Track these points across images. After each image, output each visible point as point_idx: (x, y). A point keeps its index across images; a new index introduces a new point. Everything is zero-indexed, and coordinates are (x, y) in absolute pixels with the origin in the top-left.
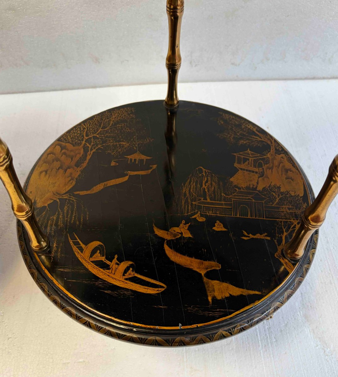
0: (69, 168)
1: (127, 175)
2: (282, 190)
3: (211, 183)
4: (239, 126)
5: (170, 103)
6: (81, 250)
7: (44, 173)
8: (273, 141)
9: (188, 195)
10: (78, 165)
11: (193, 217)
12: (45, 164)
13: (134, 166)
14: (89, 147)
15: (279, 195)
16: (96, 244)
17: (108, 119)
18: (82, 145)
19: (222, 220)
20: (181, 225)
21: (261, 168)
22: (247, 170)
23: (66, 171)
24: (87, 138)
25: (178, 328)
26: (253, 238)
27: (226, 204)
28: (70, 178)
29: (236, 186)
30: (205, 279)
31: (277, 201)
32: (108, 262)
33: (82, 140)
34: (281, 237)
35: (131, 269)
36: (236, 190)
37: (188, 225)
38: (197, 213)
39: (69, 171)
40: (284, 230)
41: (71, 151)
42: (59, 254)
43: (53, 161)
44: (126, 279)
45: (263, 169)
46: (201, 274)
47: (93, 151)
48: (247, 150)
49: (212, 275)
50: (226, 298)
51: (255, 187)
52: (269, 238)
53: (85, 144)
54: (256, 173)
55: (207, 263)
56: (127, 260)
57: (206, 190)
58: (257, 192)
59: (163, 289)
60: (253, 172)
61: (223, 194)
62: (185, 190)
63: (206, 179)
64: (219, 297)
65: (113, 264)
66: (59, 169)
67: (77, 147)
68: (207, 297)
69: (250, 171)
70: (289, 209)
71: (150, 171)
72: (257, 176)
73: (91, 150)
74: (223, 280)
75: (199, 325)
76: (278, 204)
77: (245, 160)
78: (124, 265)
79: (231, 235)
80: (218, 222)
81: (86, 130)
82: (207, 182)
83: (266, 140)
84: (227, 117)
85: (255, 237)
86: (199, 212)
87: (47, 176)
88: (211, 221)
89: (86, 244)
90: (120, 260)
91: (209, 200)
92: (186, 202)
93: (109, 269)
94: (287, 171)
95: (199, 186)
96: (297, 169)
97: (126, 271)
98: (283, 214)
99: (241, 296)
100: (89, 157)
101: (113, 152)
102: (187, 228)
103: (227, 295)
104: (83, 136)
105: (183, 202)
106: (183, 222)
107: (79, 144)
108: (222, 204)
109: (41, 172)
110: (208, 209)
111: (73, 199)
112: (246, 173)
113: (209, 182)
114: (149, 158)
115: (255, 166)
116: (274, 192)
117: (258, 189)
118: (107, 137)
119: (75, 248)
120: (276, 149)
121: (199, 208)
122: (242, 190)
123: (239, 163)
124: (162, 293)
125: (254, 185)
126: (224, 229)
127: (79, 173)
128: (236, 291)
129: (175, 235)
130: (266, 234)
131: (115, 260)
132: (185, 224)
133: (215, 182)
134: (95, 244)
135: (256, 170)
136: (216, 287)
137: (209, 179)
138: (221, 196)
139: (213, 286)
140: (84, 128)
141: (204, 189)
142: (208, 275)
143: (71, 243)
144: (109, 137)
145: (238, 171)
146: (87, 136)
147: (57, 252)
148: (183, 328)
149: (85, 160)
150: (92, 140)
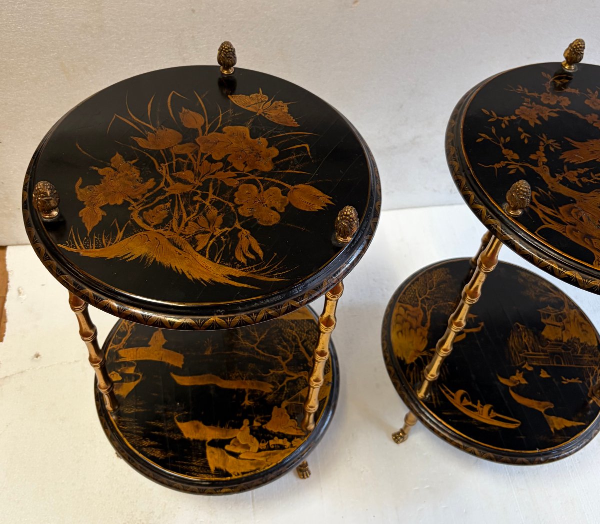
0: (418, 327)
1: (464, 332)
2: (581, 341)
3: (529, 338)
4: (536, 283)
6: (453, 397)
7: (400, 333)
8: (565, 297)
9: (514, 348)
10: (423, 324)
11: (524, 367)
12: (397, 325)
14: (425, 308)
15: (580, 346)
17: (430, 279)
18: (419, 306)
19: (545, 368)
20: (517, 374)
21: (561, 323)
22: (552, 325)
23: (416, 330)
24: (421, 299)
25: (537, 451)
26: (570, 383)
27: (545, 355)
28: (421, 337)
29: (547, 339)
30: (545, 416)
31: (580, 351)
32: (475, 406)
33: (418, 301)
34: (589, 381)
35: (492, 410)
36: (548, 343)
37: (522, 374)
38: (525, 363)
39: (419, 330)
40: (590, 374)
41: (413, 312)
42: (438, 401)
43: (403, 322)
44: (492, 418)
45: (563, 323)
46: (541, 412)
48: (547, 306)
49: (549, 412)
50: (563, 429)
51: (561, 339)
52: (581, 382)
53: (422, 306)
54: (559, 327)
55: (543, 403)
56: (488, 403)
57: (527, 343)
58: (563, 343)
59: (519, 425)
60: (556, 326)
61: (540, 346)
62: (511, 344)
63: (524, 334)
64: (558, 428)
65: (478, 406)
66: (410, 329)
67: (416, 308)
68: (550, 428)
69: (554, 325)
70: (590, 357)
71: (480, 328)
72: (560, 329)
73: (428, 310)
74: (558, 416)
75: (550, 449)
76: (581, 353)
77: (549, 315)
78: (487, 408)
79: (554, 380)
80: (542, 370)
81: (417, 291)
82: (525, 336)
83: (559, 296)
84: (524, 274)
85: (571, 381)
86: (527, 363)
88: (537, 369)
89: (455, 392)
90: (483, 404)
91: (531, 352)
92: (515, 354)
93: (477, 411)
94: (581, 324)
95: (520, 340)
96: (588, 322)
97: (489, 412)
98: (586, 362)
99: (572, 427)
100: (429, 317)
101: (446, 311)
102: (522, 376)
103: (563, 427)
104: (417, 297)
105: (513, 354)
106: (518, 371)
107: (417, 305)
108: (541, 355)
109: (398, 333)
110: (533, 359)
112: (552, 327)
113: (527, 336)
114: (475, 316)
115: (557, 321)
116: (576, 343)
117: (564, 341)
118: (435, 297)
119: (447, 396)
120: (569, 304)
121: (526, 359)
122: (552, 342)
123: (545, 318)
124: (519, 427)
125: (560, 338)
126: (548, 376)
127: (427, 332)
128: (569, 424)
129: (515, 383)
130: (578, 378)
131: (479, 404)
132: (520, 373)
133: (531, 336)
134: (461, 392)
135: (558, 324)
136: (554, 421)
137: (526, 333)
138: (539, 348)
139: (552, 420)
140: (415, 290)
141: (525, 343)
142: (546, 412)
143: (444, 392)
144: (438, 297)
145: (545, 326)
146: (420, 297)
147: (436, 400)
148: (540, 451)
149: (427, 320)
150: (425, 300)
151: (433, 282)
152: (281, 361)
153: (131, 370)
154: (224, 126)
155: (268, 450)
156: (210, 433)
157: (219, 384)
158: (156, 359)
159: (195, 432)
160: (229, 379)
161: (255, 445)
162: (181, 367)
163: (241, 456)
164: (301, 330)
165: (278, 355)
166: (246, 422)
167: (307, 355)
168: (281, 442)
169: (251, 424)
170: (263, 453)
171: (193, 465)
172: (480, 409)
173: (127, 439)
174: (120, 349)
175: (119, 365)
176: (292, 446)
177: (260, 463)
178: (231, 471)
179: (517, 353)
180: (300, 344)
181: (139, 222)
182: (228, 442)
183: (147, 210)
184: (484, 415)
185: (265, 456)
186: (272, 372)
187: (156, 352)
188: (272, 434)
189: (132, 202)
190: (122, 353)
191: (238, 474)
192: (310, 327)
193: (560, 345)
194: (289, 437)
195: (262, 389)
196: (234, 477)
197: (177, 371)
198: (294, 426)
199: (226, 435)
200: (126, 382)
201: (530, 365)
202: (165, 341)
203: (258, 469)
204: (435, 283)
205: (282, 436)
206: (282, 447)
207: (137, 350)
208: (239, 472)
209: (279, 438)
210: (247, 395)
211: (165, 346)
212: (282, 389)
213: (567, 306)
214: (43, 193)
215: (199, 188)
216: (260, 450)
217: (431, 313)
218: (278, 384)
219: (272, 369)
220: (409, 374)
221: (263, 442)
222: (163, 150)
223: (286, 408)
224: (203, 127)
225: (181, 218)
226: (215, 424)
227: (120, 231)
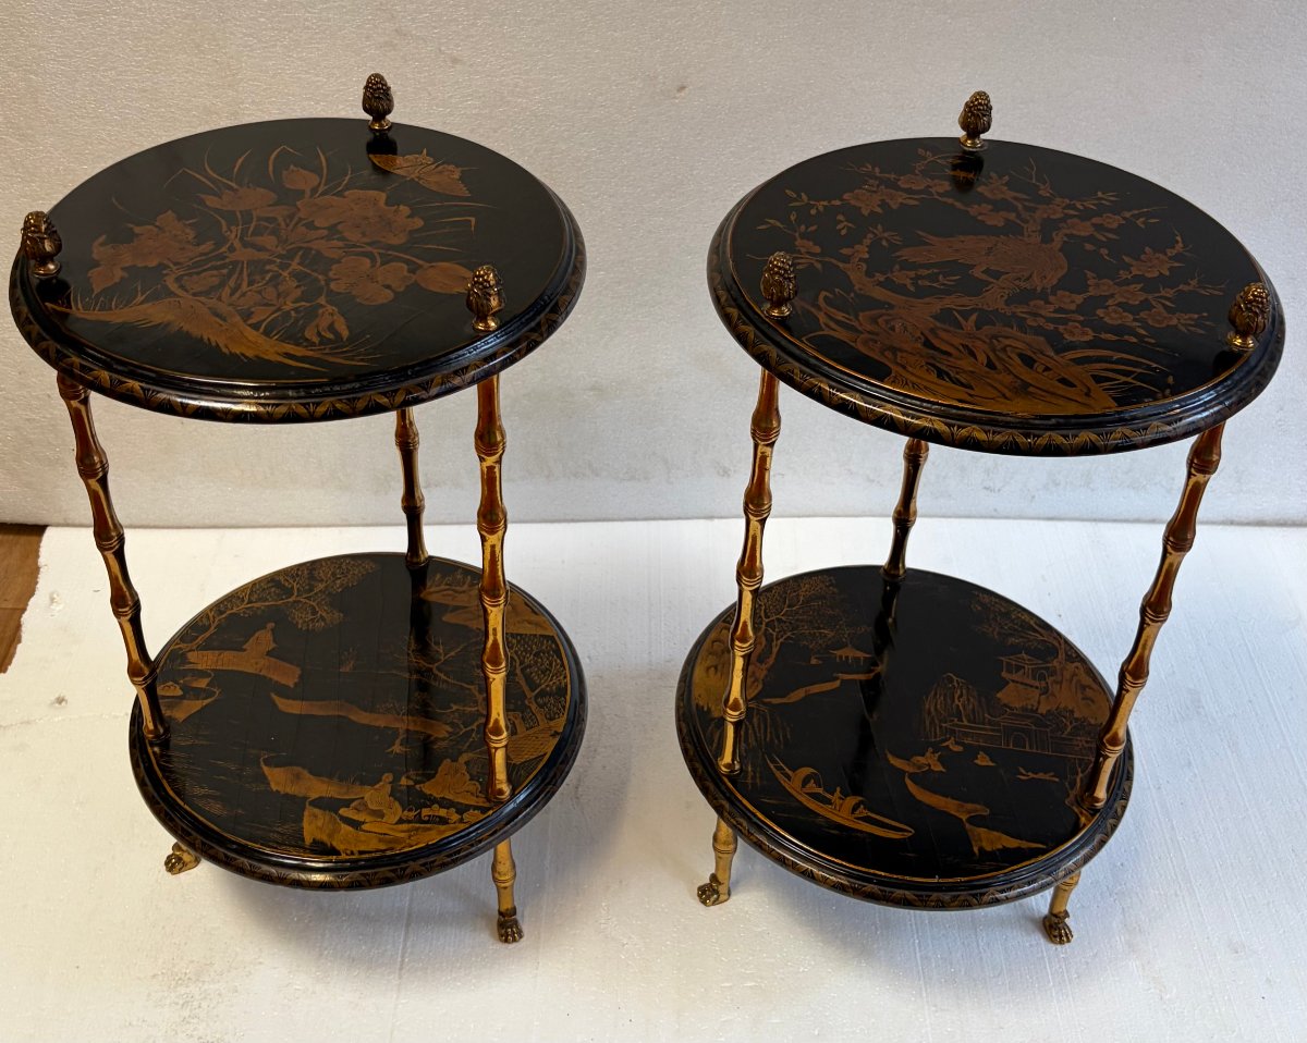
1: (837, 678)
2: (1076, 715)
3: (968, 700)
4: (1007, 615)
5: (892, 572)
6: (789, 777)
7: (712, 670)
8: (1062, 641)
9: (933, 713)
10: (762, 660)
11: (944, 744)
12: (710, 656)
13: (846, 666)
14: (772, 635)
15: (1071, 723)
16: (808, 771)
17: (795, 591)
18: (762, 632)
19: (986, 750)
20: (928, 754)
21: (1043, 682)
22: (1022, 683)
24: (767, 620)
25: (936, 880)
26: (1033, 779)
27: (993, 730)
28: (752, 679)
29: (1005, 705)
30: (968, 826)
31: (1069, 730)
32: (829, 796)
33: (761, 623)
34: (1075, 780)
35: (862, 806)
36: (1005, 710)
37: (937, 755)
38: (949, 739)
40: (1080, 770)
42: (758, 781)
43: (723, 653)
45: (1047, 682)
46: (961, 820)
47: (779, 642)
48: (1022, 653)
49: (976, 821)
50: (998, 850)
51: (1035, 708)
52: (1057, 779)
53: (766, 630)
54: (1037, 688)
55: (970, 806)
56: (856, 793)
57: (961, 708)
58: (1038, 715)
59: (910, 834)
60: (1032, 686)
61: (986, 715)
62: (929, 705)
63: (959, 692)
64: (989, 849)
65: (836, 797)
68: (972, 846)
69: (1026, 685)
70: (1087, 742)
71: (872, 675)
72: (1037, 692)
73: (777, 639)
74: (994, 829)
75: (963, 879)
76: (1070, 734)
77: (1019, 668)
78: (851, 801)
79: (1001, 771)
80: (981, 752)
81: (763, 608)
82: (961, 696)
83: (1051, 640)
84: (986, 599)
85: (1035, 776)
86: (952, 738)
87: (719, 674)
88: (972, 752)
89: (794, 770)
90: (845, 794)
91: (966, 723)
92: (932, 722)
93: (831, 804)
94: (1084, 688)
95: (949, 701)
96: (1101, 686)
97: (854, 809)
98: (1077, 749)
99: (1019, 849)
100: (775, 650)
101: (811, 643)
102: (936, 758)
103: (1000, 847)
104: (760, 617)
105: (928, 723)
106: (930, 750)
107: (757, 629)
108: (986, 730)
109: (708, 669)
110: (966, 735)
111: (762, 708)
112: (1021, 687)
113: (965, 697)
114: (868, 655)
115: (1034, 678)
116: (1065, 718)
117: (1039, 711)
118: (797, 620)
119: (778, 774)
120: (1067, 654)
121: (953, 732)
122: (1015, 711)
123: (1009, 671)
124: (910, 837)
125: (1033, 705)
126: (991, 764)
127: (765, 672)
128: (1012, 843)
129: (919, 768)
130: (1052, 774)
131: (838, 794)
132: (933, 753)
133: (973, 697)
135: (1036, 683)
136: (984, 836)
137: (964, 691)
138: (984, 718)
139: (979, 834)
140: (760, 605)
141: (958, 706)
142: (971, 820)
143: (772, 766)
144: (802, 621)
145: (1008, 683)
146: (767, 617)
147: (754, 778)
148: (941, 881)
149: (771, 653)
150: (776, 624)
151: (798, 595)
152: (477, 694)
153: (203, 683)
154: (348, 189)
155: (416, 823)
156: (319, 788)
157: (353, 718)
158: (251, 670)
159: (292, 782)
160: (372, 710)
161: (395, 814)
162: (292, 686)
163: (364, 827)
164: (526, 650)
165: (472, 683)
166: (388, 777)
167: (526, 688)
168: (443, 812)
169: (396, 779)
170: (405, 826)
171: (274, 832)
172: (838, 802)
173: (168, 782)
174: (190, 651)
175: (184, 674)
176: (461, 821)
177: (397, 841)
178: (340, 847)
179: (937, 721)
180: (518, 671)
181: (173, 287)
182: (347, 803)
183: (190, 275)
184: (841, 811)
185: (408, 831)
186: (455, 707)
187: (253, 661)
188: (429, 800)
189: (171, 265)
190: (192, 656)
191: (352, 853)
192: (544, 647)
193: (1029, 717)
194: (459, 807)
195: (430, 732)
196: (343, 856)
197: (284, 692)
198: (474, 791)
199: (346, 793)
200: (189, 699)
201: (957, 743)
202: (273, 645)
203: (392, 849)
204: (802, 598)
205: (445, 803)
206: (444, 821)
207: (220, 654)
208: (355, 850)
209: (441, 806)
210: (401, 737)
211: (269, 653)
212: (468, 735)
213: (1062, 656)
214: (34, 226)
215: (279, 256)
216: (401, 821)
217: (781, 643)
218: (462, 726)
219: (455, 703)
220: (712, 734)
221: (410, 810)
222: (241, 212)
223: (467, 763)
224: (314, 190)
225: (238, 287)
226: (330, 776)
227: (142, 294)
